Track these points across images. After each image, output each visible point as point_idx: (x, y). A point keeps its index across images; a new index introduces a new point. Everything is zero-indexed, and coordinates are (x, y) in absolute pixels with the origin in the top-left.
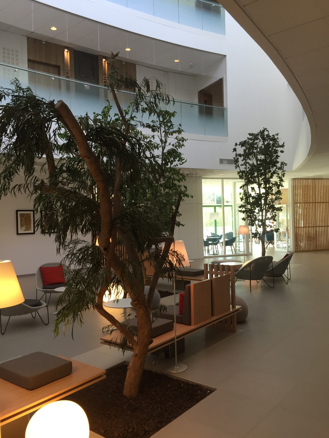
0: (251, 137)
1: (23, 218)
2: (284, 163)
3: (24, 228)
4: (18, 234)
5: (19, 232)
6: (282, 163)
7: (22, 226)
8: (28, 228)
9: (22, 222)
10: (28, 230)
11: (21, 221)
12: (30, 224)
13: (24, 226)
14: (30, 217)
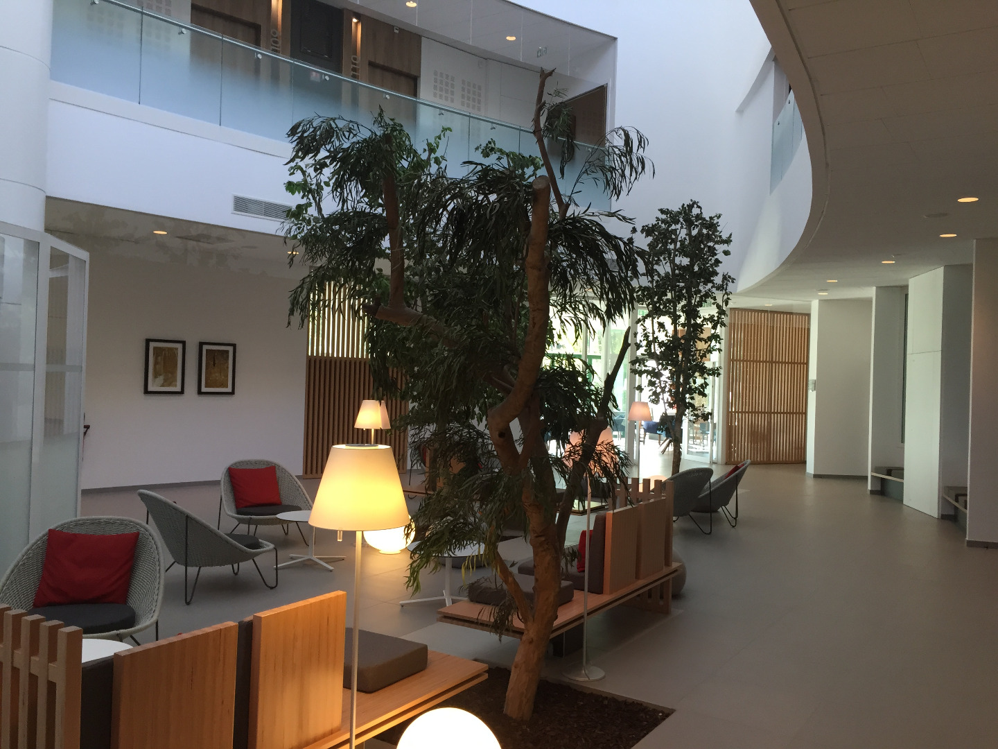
0: (664, 217)
1: (159, 358)
2: (729, 277)
3: (161, 379)
4: (146, 392)
5: (150, 388)
6: (725, 278)
7: (156, 375)
8: (169, 381)
9: (157, 366)
10: (169, 385)
11: (156, 363)
12: (174, 373)
13: (160, 375)
14: (175, 356)
